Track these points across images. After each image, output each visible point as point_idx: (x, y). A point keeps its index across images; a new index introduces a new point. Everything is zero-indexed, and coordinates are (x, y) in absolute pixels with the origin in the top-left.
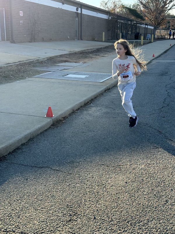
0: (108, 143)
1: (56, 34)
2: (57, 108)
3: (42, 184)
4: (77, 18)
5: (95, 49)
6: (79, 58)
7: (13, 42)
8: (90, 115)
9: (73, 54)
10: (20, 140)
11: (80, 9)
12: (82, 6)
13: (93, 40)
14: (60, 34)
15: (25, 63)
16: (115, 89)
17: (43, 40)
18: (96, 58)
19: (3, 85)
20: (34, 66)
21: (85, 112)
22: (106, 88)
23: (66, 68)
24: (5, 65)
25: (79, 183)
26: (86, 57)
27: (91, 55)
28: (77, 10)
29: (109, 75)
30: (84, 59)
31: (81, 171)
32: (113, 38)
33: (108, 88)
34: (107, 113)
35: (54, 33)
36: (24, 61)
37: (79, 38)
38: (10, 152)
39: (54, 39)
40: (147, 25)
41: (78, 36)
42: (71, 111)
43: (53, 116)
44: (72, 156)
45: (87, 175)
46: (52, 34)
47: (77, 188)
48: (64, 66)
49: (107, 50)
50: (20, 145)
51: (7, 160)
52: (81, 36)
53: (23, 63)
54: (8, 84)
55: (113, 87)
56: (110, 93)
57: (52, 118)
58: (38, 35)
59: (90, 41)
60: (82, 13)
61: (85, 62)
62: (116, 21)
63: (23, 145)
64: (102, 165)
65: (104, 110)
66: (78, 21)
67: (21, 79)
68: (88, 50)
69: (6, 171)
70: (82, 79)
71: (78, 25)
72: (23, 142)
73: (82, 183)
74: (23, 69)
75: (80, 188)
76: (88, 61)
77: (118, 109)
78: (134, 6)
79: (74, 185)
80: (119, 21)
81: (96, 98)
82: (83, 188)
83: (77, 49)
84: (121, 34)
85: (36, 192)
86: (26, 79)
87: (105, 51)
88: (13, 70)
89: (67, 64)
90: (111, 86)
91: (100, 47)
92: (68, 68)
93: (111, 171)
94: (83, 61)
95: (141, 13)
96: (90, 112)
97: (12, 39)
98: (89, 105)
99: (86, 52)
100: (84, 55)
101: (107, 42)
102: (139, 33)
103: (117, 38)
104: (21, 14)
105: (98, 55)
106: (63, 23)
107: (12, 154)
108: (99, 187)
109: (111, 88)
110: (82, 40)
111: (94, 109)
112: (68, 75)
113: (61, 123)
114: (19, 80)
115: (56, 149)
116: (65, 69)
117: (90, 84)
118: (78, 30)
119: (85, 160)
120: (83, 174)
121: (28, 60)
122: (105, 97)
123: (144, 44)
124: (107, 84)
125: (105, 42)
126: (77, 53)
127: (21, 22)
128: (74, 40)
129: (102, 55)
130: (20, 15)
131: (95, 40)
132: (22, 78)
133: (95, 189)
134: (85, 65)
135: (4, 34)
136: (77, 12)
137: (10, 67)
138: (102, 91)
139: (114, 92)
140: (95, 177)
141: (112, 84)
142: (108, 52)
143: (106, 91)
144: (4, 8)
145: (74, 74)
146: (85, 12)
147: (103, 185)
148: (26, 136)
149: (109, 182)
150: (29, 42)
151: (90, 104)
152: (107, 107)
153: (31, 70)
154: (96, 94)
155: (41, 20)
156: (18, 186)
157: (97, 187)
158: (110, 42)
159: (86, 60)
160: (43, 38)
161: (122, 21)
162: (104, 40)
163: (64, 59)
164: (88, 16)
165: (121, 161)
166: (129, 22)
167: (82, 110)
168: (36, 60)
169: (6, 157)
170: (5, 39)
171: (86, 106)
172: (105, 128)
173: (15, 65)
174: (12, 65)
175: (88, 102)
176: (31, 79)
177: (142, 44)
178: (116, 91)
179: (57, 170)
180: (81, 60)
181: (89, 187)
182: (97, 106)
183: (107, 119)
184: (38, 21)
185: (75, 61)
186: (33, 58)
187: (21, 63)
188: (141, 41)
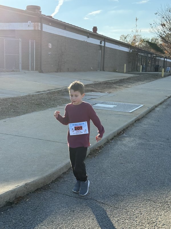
0: (149, 176)
1: (80, 65)
2: (92, 137)
3: (89, 217)
4: (100, 51)
5: (118, 80)
6: (104, 88)
7: (41, 72)
8: (125, 145)
9: (98, 84)
10: (62, 168)
11: (103, 42)
12: (106, 40)
13: (115, 71)
14: (84, 65)
15: (54, 92)
16: (145, 120)
17: (68, 70)
18: (120, 89)
19: (36, 112)
20: (63, 95)
21: (119, 142)
22: (136, 119)
23: (93, 97)
24: (36, 93)
25: (127, 218)
26: (110, 88)
27: (115, 86)
28: (101, 43)
29: (136, 105)
30: (108, 89)
31: (128, 206)
32: (133, 70)
33: (138, 119)
34: (142, 144)
35: (79, 64)
36: (52, 90)
37: (102, 69)
38: (53, 181)
39: (78, 70)
40: (167, 58)
41: (101, 67)
42: (106, 141)
43: (90, 145)
44: (114, 189)
45: (135, 210)
46: (77, 65)
47: (126, 225)
48: (90, 95)
49: (130, 82)
50: (61, 174)
51: (51, 189)
52: (103, 67)
53: (52, 92)
54: (42, 112)
55: (142, 117)
56: (141, 124)
57: (90, 147)
58: (64, 66)
59: (112, 72)
60: (106, 46)
61: (110, 93)
62: (137, 54)
63: (64, 173)
64: (148, 200)
65: (138, 141)
66: (101, 53)
67: (52, 107)
68: (111, 80)
69: (51, 201)
70: (111, 108)
71: (101, 57)
72: (64, 171)
73: (131, 219)
74: (53, 97)
75: (130, 225)
76: (113, 91)
77: (152, 141)
78: (152, 40)
79: (123, 221)
80: (139, 54)
81: (127, 128)
82: (133, 225)
83: (101, 80)
84: (141, 66)
85: (85, 226)
86: (57, 107)
87: (128, 82)
88: (44, 98)
89: (93, 93)
90: (141, 117)
91: (123, 78)
92: (95, 97)
93: (159, 207)
94: (108, 91)
95: (161, 47)
96: (124, 142)
97: (41, 69)
98: (122, 136)
99: (110, 83)
100: (108, 85)
101: (128, 73)
102: (159, 65)
103: (137, 70)
104: (50, 45)
105: (122, 86)
106: (87, 55)
107: (54, 183)
108: (150, 225)
109: (141, 119)
110: (104, 71)
111: (127, 139)
112: (96, 104)
113: (97, 153)
114: (51, 108)
115: (98, 180)
116: (92, 99)
117: (120, 113)
118: (101, 62)
119: (129, 193)
120: (130, 209)
121: (56, 89)
122: (137, 128)
123: (165, 76)
124: (137, 115)
125: (126, 73)
126: (101, 83)
127: (49, 54)
128: (97, 71)
129: (125, 86)
130: (49, 47)
131: (117, 72)
132: (54, 106)
133: (146, 227)
134: (110, 95)
135: (34, 64)
136: (101, 45)
137: (41, 95)
138: (133, 121)
139: (144, 123)
140: (143, 213)
141: (141, 115)
142: (131, 83)
143: (137, 122)
144: (35, 41)
145: (102, 103)
146: (108, 45)
147: (154, 223)
148: (67, 164)
149: (160, 219)
150: (56, 72)
151: (123, 134)
152: (140, 138)
153: (61, 98)
154: (128, 124)
155: (67, 52)
156: (66, 218)
157: (148, 225)
158: (131, 74)
159: (111, 90)
160: (68, 68)
161: (142, 54)
162: (125, 71)
163: (90, 89)
164: (111, 48)
165: (167, 197)
166: (149, 55)
167: (116, 140)
168: (64, 90)
169: (50, 185)
170: (34, 69)
171: (119, 136)
172: (143, 160)
173: (45, 93)
174: (43, 93)
175: (121, 132)
176: (62, 108)
177: (163, 76)
178: (146, 121)
179: (102, 203)
180: (106, 90)
181: (139, 225)
182: (130, 136)
183: (143, 151)
184: (65, 53)
185: (100, 91)
186: (61, 87)
187: (51, 92)
188: (161, 74)
